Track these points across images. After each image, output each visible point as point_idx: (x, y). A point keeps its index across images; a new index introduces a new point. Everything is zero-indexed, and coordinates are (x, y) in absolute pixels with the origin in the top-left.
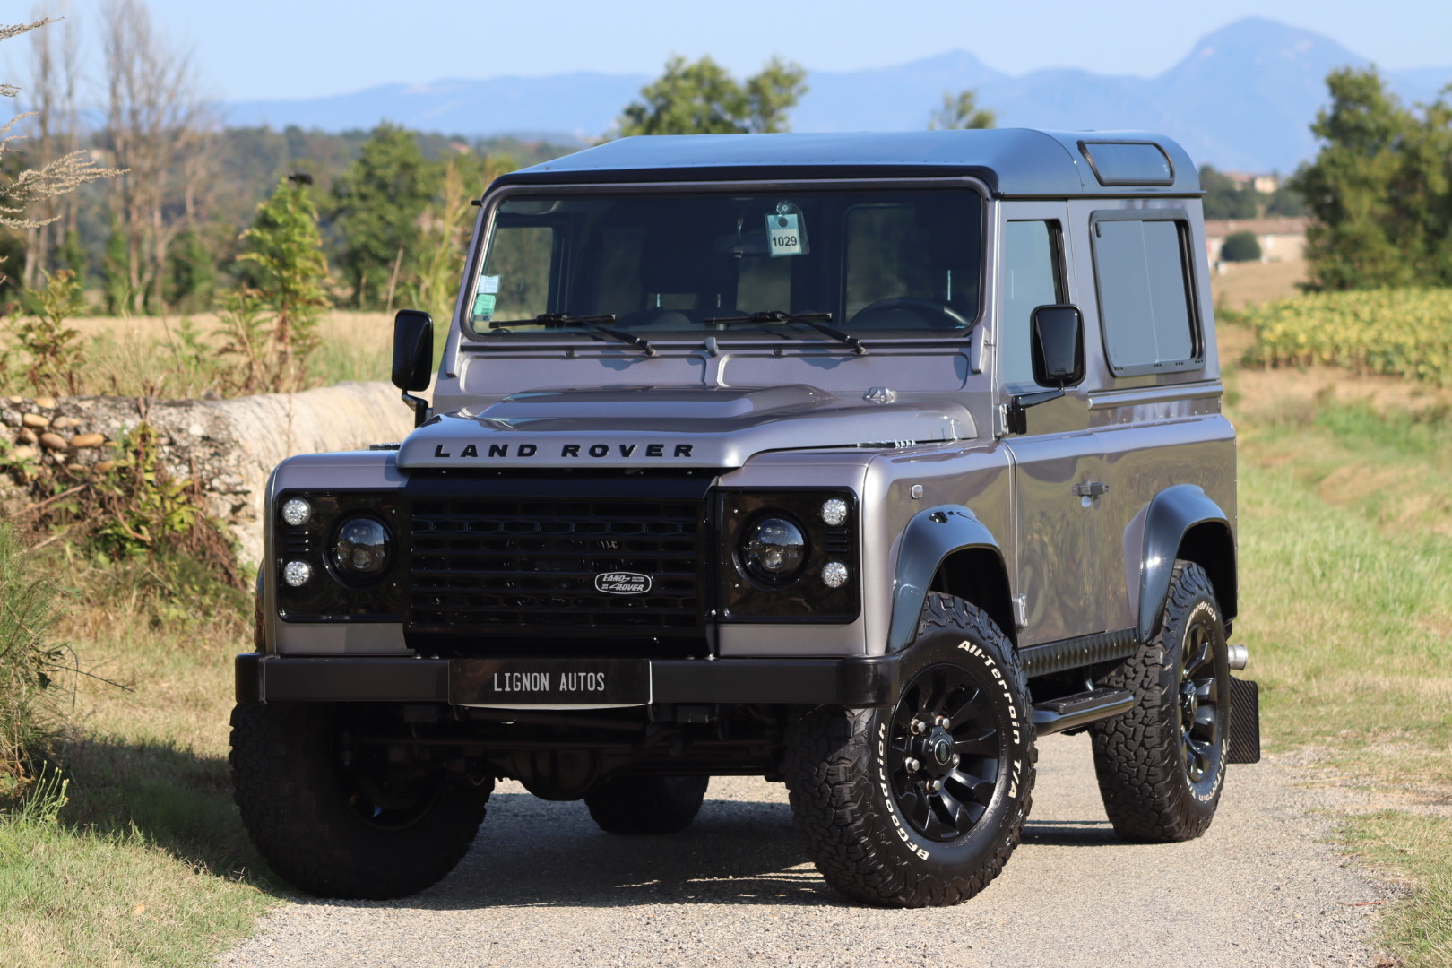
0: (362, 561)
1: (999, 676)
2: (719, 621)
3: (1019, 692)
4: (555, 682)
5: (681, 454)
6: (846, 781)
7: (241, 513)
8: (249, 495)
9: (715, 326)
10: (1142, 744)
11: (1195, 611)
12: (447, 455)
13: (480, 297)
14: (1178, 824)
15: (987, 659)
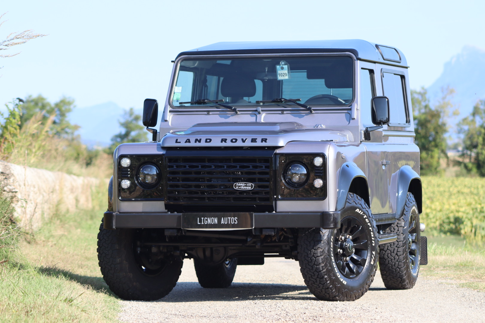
0: (149, 180)
1: (368, 222)
2: (277, 199)
3: (374, 227)
4: (219, 221)
5: (264, 142)
6: (320, 256)
7: (14, 199)
8: (17, 193)
9: (259, 103)
10: (397, 254)
11: (412, 209)
12: (180, 142)
13: (175, 94)
14: (407, 283)
15: (364, 216)
